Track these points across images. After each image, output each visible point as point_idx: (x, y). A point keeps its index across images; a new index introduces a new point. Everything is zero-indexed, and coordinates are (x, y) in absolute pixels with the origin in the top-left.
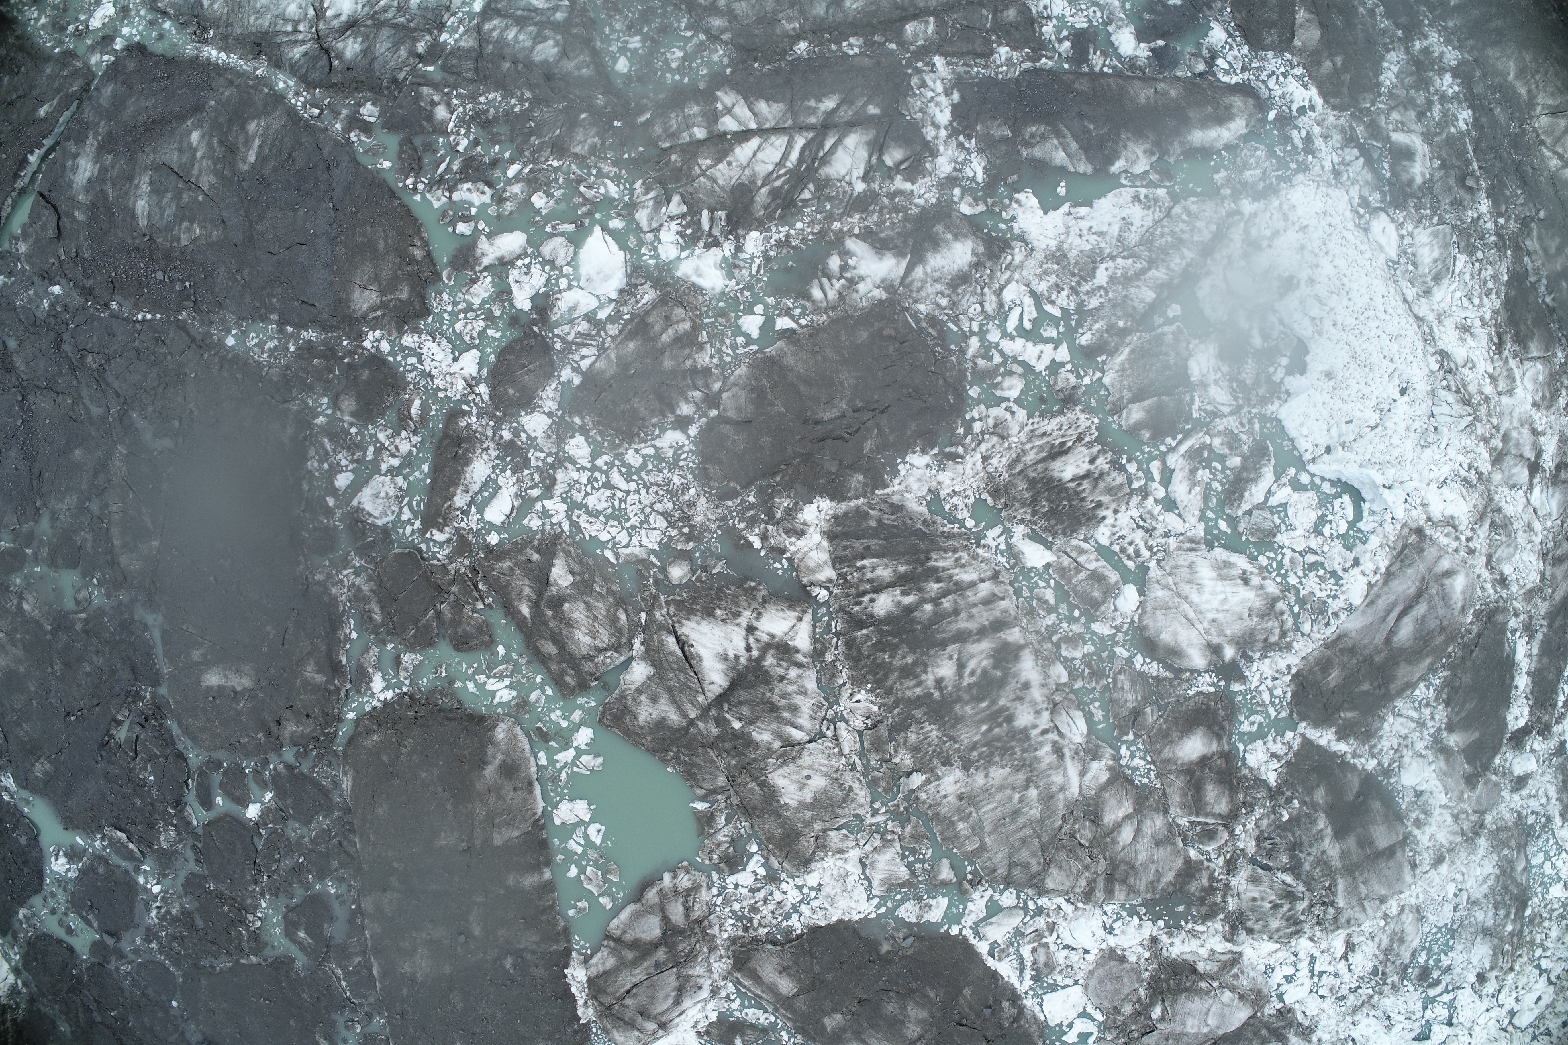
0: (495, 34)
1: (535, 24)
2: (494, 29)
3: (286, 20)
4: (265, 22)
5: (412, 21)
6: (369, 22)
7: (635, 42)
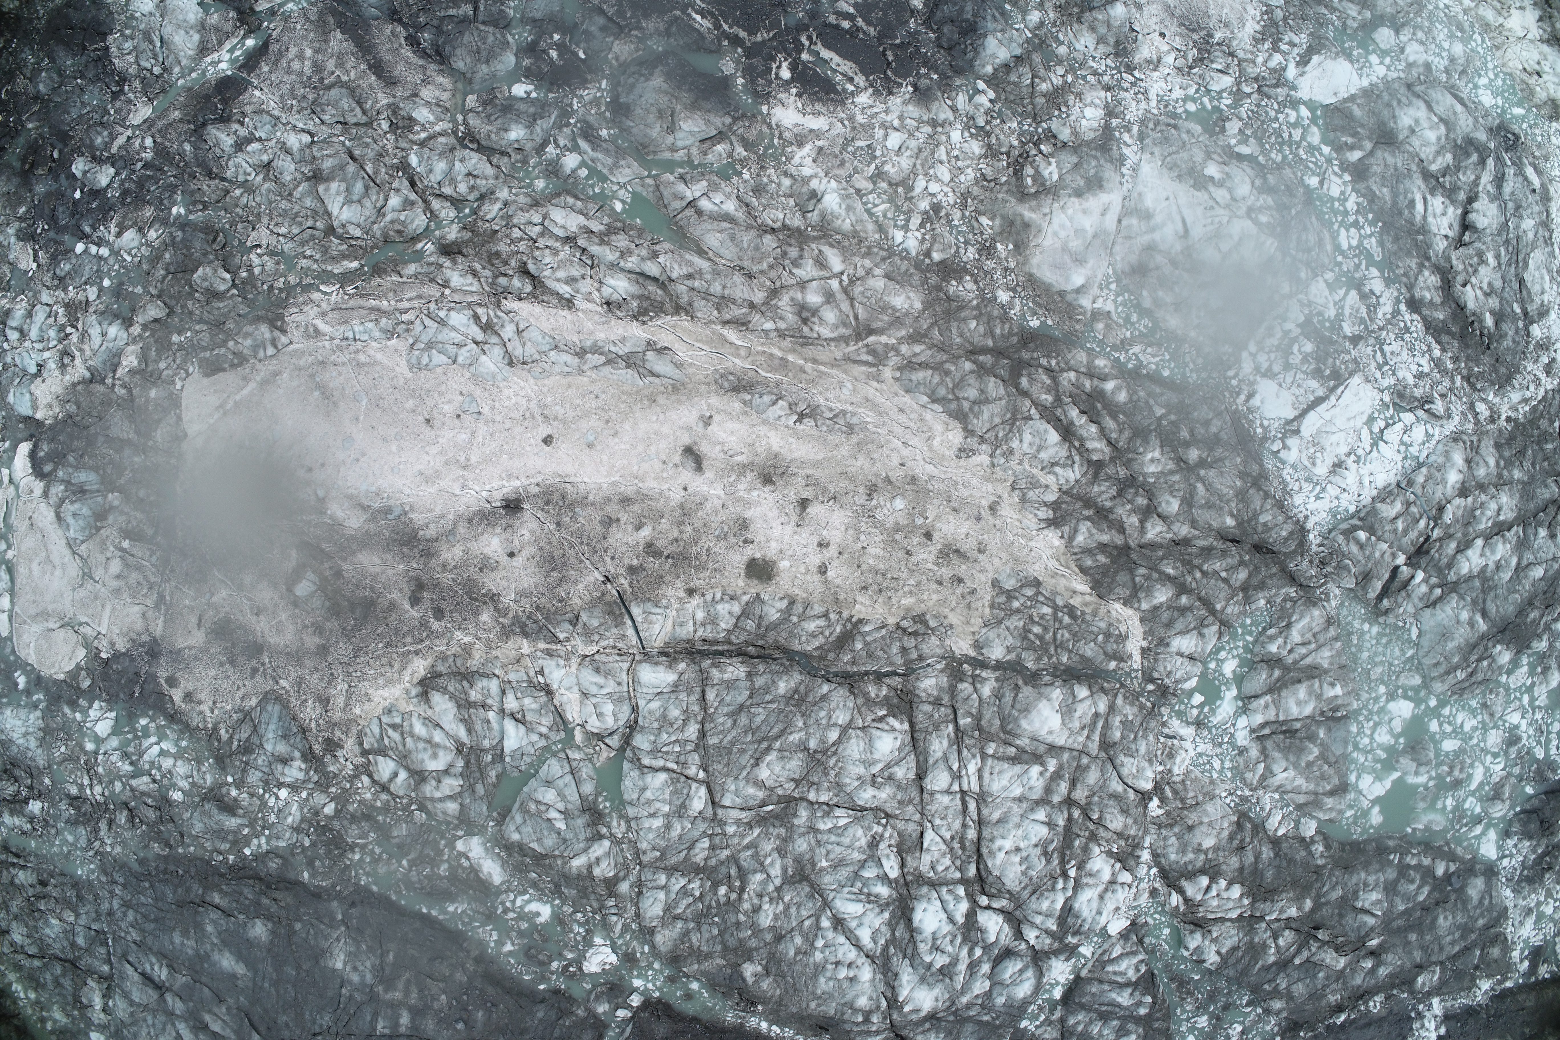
0: (1080, 1028)
1: (1119, 1018)
2: (1078, 1023)
3: (856, 1011)
4: (830, 1009)
5: (998, 1018)
6: (952, 1018)
7: (1203, 1021)
